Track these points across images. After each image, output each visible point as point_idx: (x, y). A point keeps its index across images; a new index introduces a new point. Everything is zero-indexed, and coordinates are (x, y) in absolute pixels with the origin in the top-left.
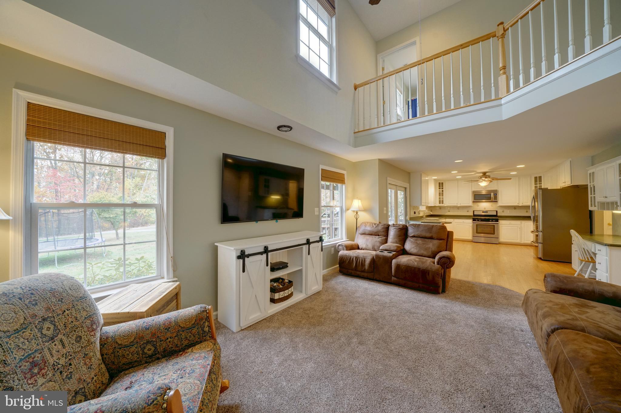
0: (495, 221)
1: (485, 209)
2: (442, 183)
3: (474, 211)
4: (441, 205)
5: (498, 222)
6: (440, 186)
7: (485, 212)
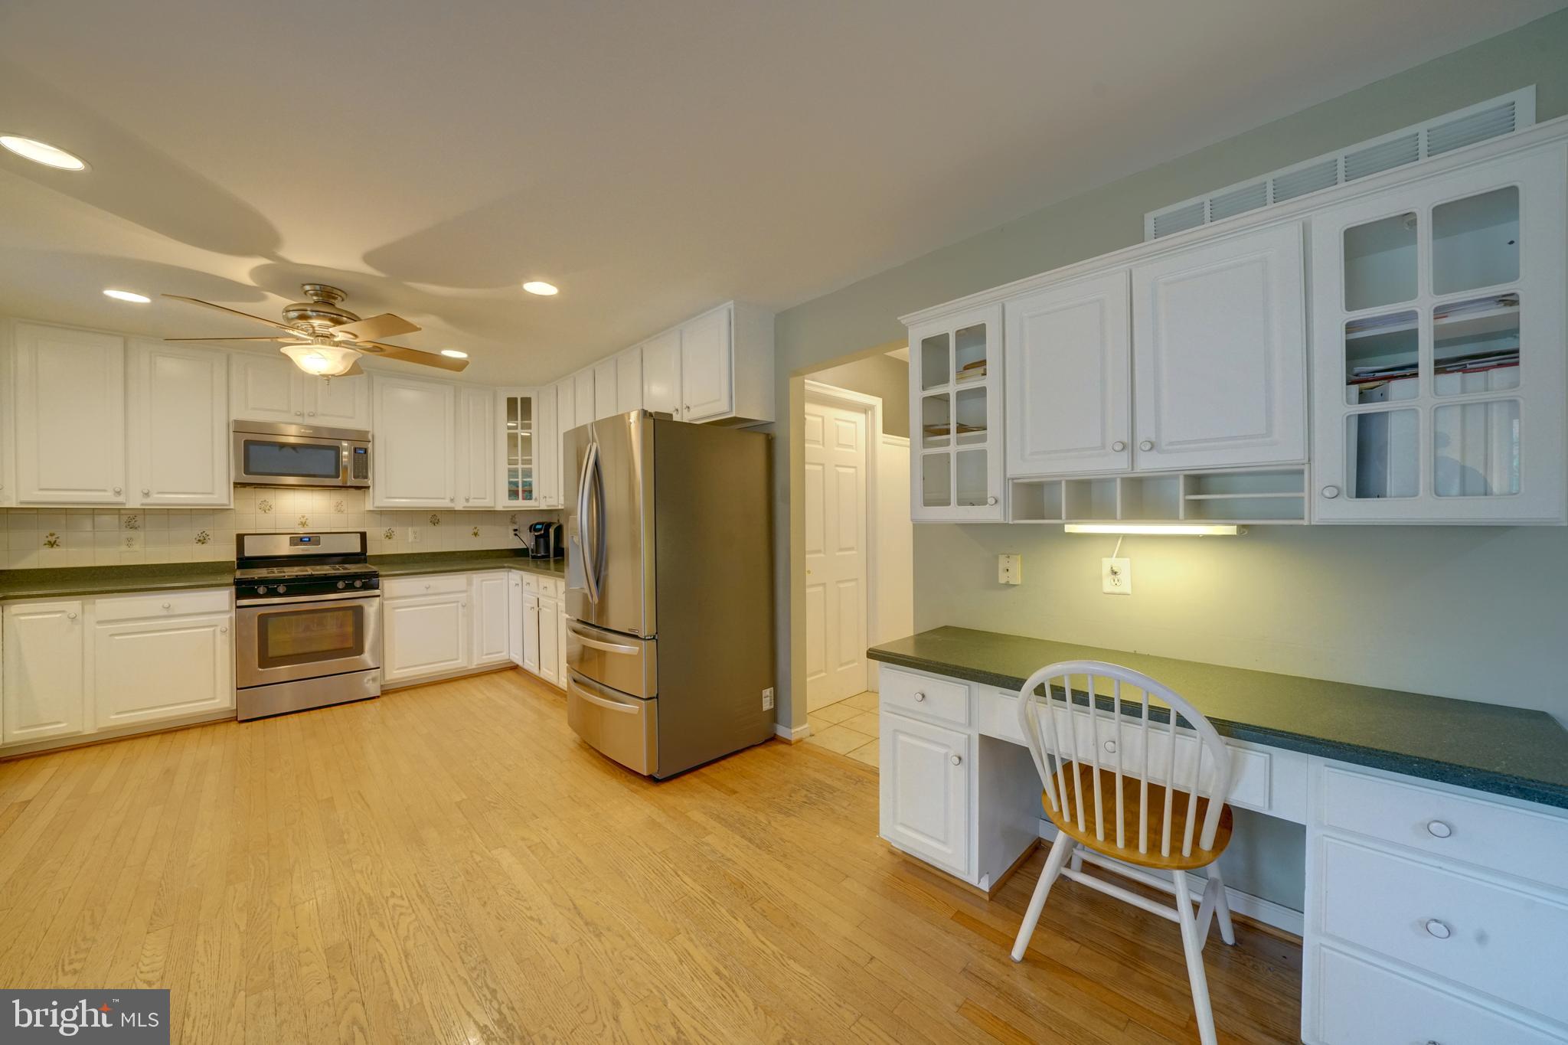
0: (365, 587)
1: (303, 524)
3: (240, 539)
5: (377, 587)
7: (307, 539)
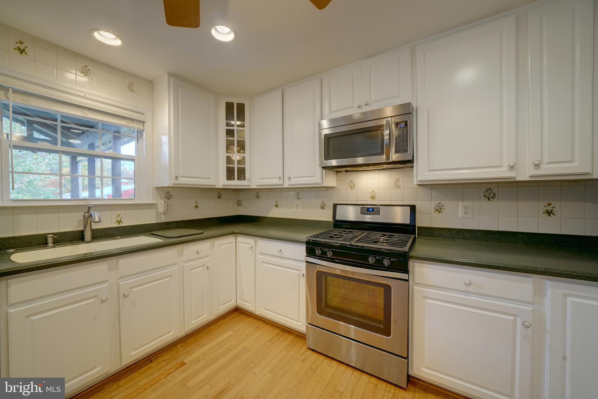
0: (396, 266)
2: (241, 108)
3: (335, 206)
4: (236, 183)
5: (407, 272)
6: (229, 114)
7: (371, 210)
